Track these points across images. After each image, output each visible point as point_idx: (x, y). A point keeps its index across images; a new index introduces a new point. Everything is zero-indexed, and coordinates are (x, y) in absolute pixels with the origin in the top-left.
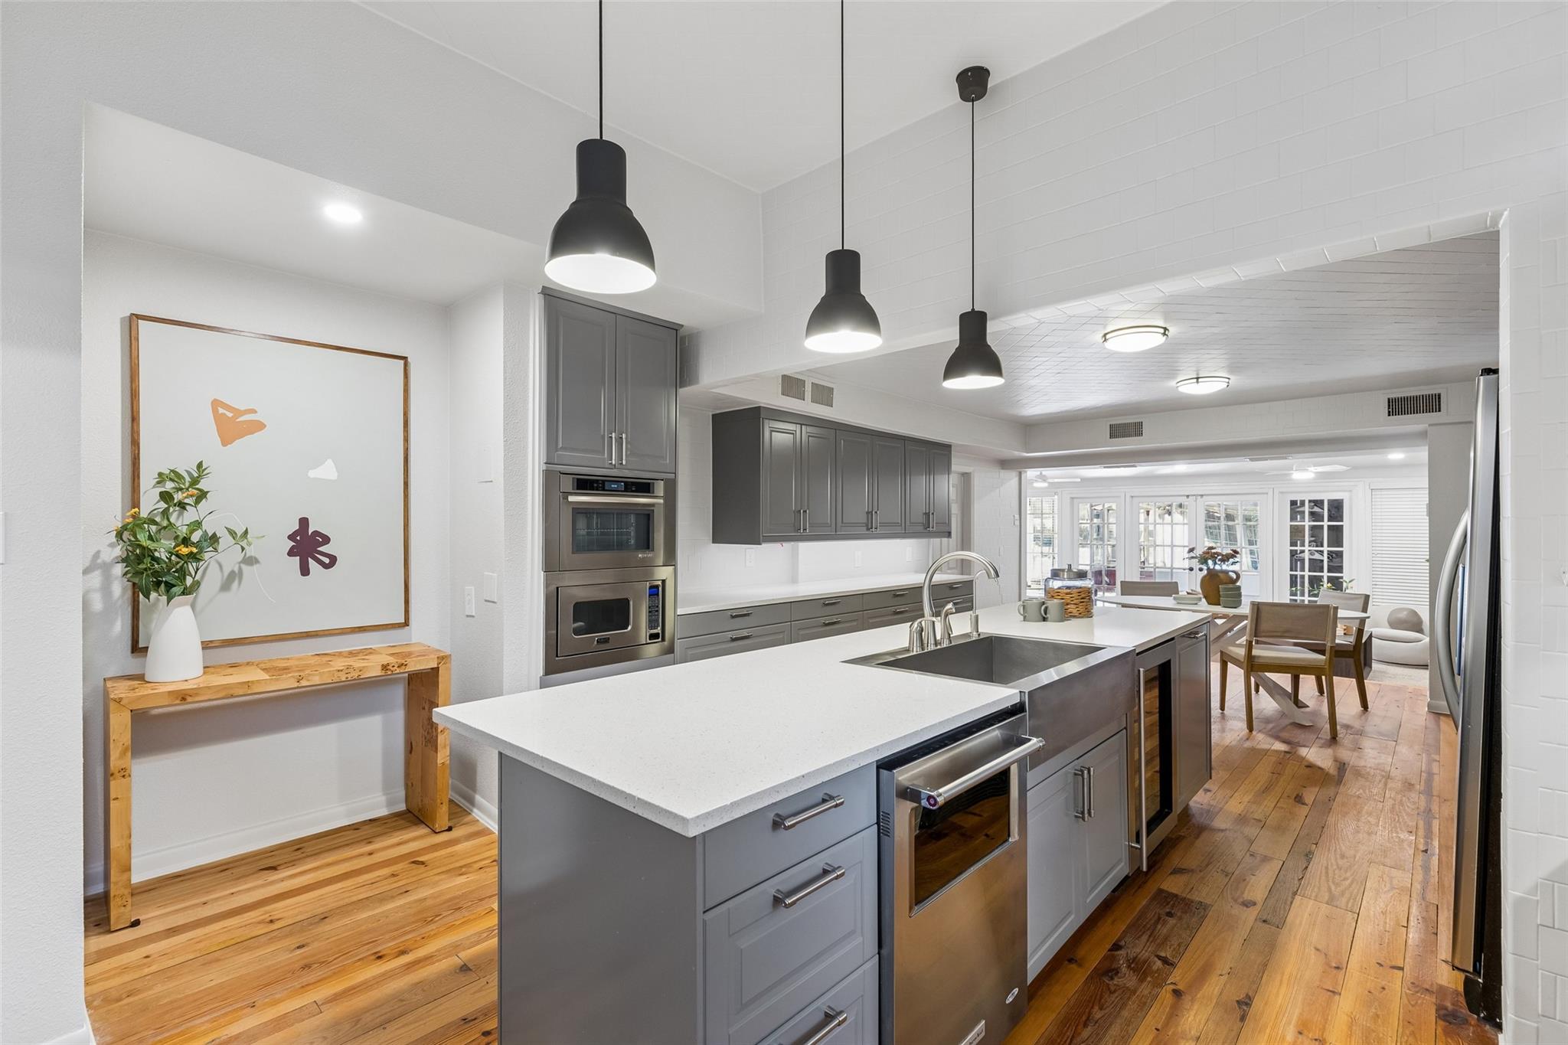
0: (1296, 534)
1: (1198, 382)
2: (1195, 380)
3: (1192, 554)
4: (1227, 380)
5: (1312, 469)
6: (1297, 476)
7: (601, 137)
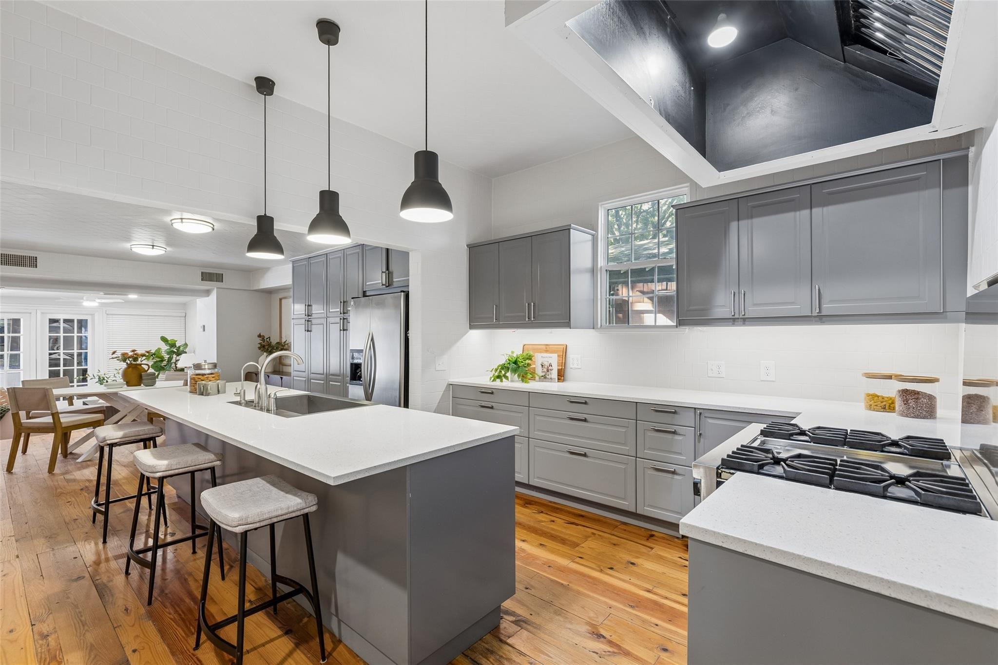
0: (54, 342)
1: (153, 248)
2: (151, 247)
3: (114, 356)
4: (165, 250)
5: (99, 301)
6: (86, 304)
7: (426, 149)
